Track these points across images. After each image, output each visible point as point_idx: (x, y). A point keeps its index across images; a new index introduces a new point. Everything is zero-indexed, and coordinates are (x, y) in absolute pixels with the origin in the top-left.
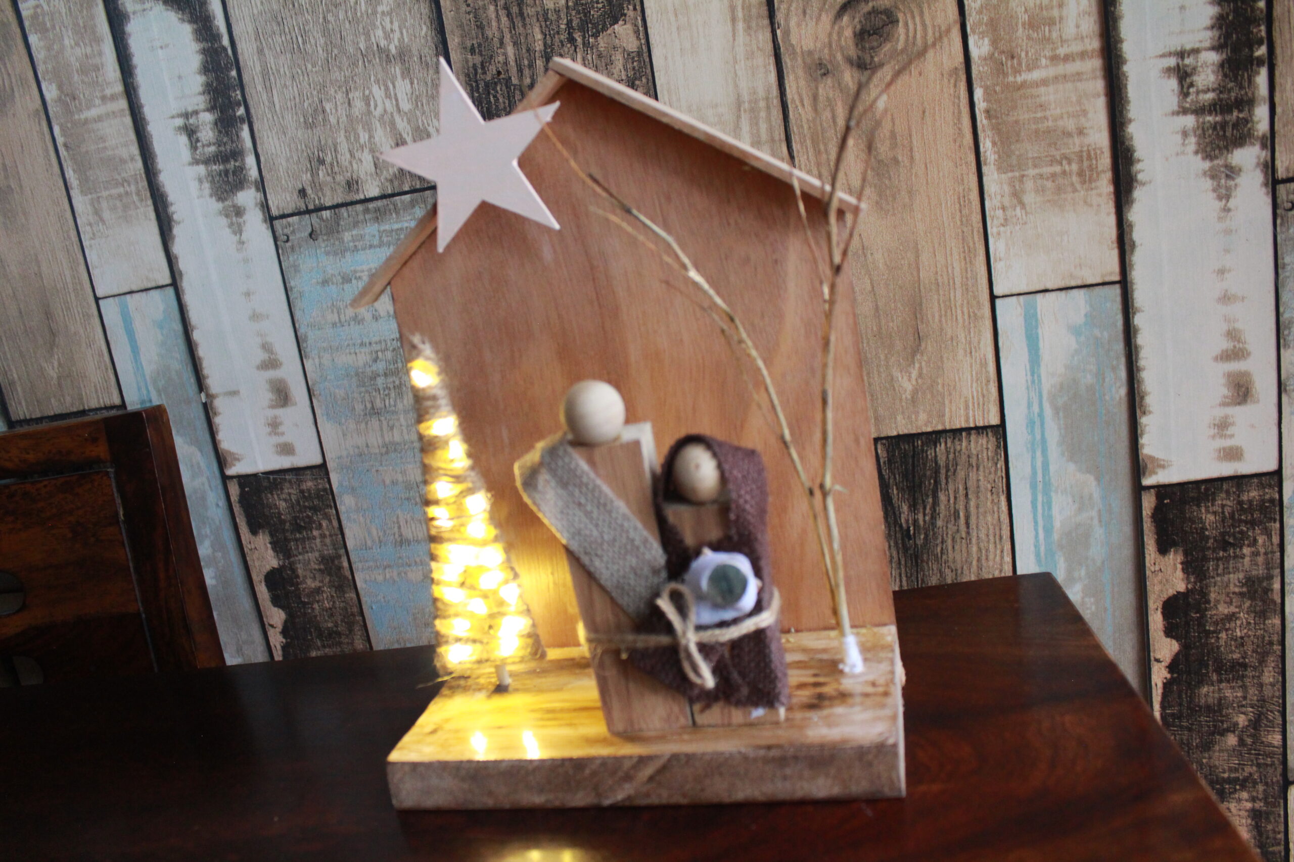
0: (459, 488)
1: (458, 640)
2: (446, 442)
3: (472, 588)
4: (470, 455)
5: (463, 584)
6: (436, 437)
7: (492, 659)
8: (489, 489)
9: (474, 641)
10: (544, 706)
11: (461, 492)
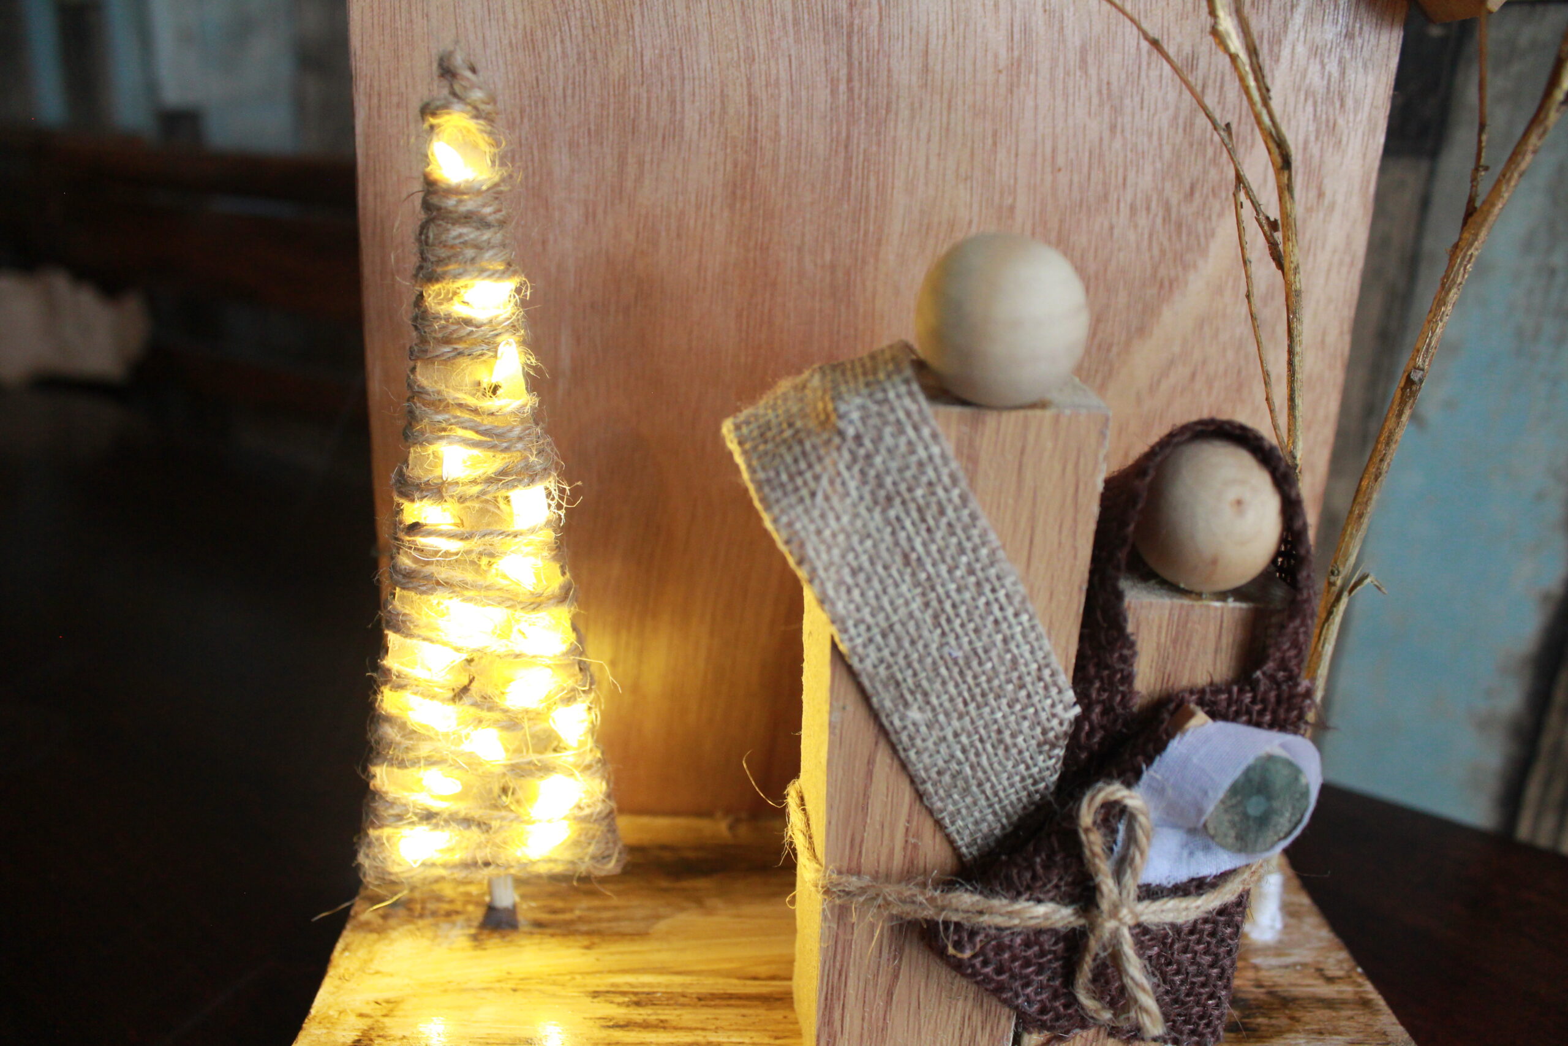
0: (491, 463)
1: (429, 816)
2: (490, 344)
3: (486, 703)
4: (535, 382)
5: (462, 692)
6: (467, 322)
7: (502, 860)
8: (566, 475)
9: (467, 822)
10: (623, 980)
11: (503, 473)
